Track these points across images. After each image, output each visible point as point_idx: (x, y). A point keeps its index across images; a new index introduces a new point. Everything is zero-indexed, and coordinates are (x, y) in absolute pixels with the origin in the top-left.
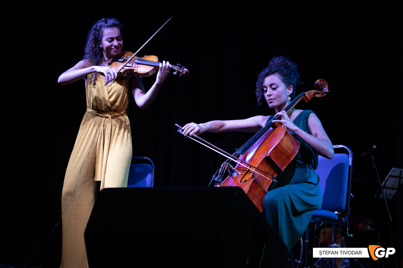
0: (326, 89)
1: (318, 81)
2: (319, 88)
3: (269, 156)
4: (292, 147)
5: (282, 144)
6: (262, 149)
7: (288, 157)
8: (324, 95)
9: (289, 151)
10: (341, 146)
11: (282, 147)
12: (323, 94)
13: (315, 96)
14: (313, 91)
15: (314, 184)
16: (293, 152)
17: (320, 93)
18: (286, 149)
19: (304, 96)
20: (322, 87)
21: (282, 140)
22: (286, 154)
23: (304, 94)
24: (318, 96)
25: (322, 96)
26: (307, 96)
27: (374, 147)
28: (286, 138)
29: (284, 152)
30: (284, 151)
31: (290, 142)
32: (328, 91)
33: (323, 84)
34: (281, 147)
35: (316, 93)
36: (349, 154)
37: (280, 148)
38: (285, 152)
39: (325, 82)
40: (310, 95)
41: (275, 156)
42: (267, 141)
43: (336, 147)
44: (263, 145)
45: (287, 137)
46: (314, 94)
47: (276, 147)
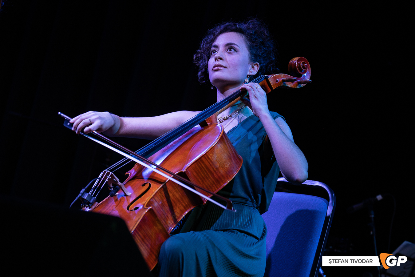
0: (307, 76)
1: (295, 60)
2: (296, 73)
3: (185, 172)
4: (228, 165)
5: (211, 157)
6: (176, 159)
7: (218, 181)
8: (302, 85)
9: (222, 171)
10: (317, 184)
11: (211, 161)
12: (299, 83)
13: (285, 84)
14: (283, 74)
15: (256, 238)
16: (229, 173)
17: (295, 80)
18: (218, 165)
19: (265, 80)
20: (301, 70)
21: (212, 149)
22: (215, 174)
23: (266, 78)
24: (290, 85)
25: (298, 87)
26: (271, 82)
27: (379, 197)
28: (220, 147)
29: (212, 170)
30: (213, 169)
31: (226, 155)
32: (310, 79)
33: (303, 67)
34: (209, 161)
35: (288, 81)
36: (328, 200)
37: (207, 163)
38: (215, 171)
39: (308, 64)
40: (277, 81)
41: (195, 174)
42: (187, 146)
43: (309, 184)
44: (179, 152)
45: (222, 146)
46: (283, 81)
47: (200, 158)
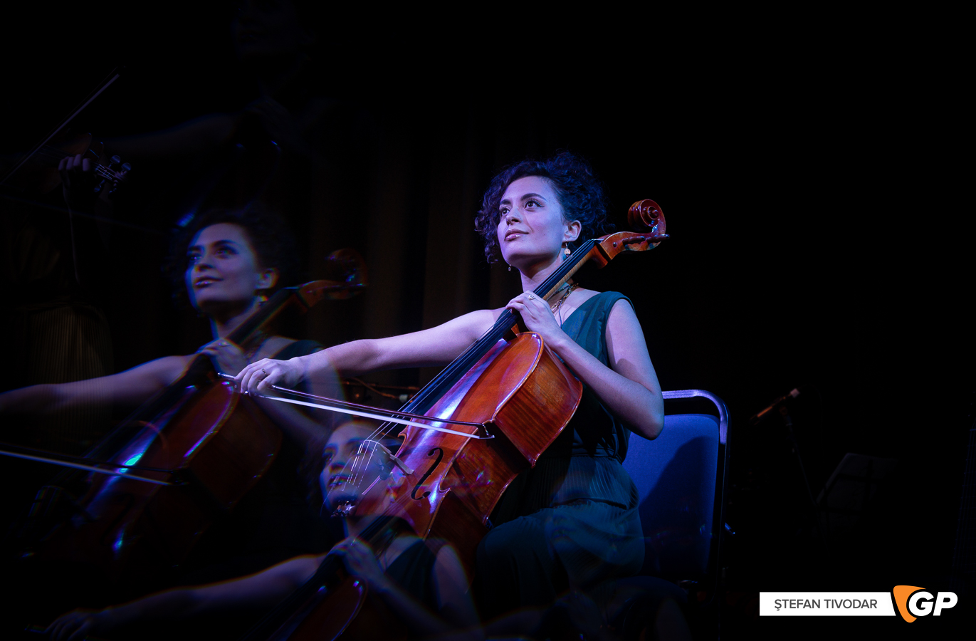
0: (659, 230)
1: (637, 206)
2: (640, 225)
3: (494, 422)
4: (560, 398)
5: (531, 389)
6: (477, 400)
7: (550, 425)
8: (655, 245)
9: (552, 410)
10: (696, 393)
11: (532, 396)
12: (650, 242)
13: (628, 248)
14: (621, 233)
15: (622, 507)
16: (565, 408)
17: (643, 240)
18: (544, 401)
19: (595, 247)
20: (649, 221)
21: (531, 377)
22: (542, 417)
23: (597, 243)
24: (636, 248)
25: (649, 249)
26: (605, 249)
27: (794, 392)
28: (544, 371)
29: (535, 410)
30: (538, 408)
31: (554, 381)
32: (666, 233)
33: (652, 215)
34: (529, 397)
35: (633, 242)
36: (719, 417)
37: (526, 401)
38: (541, 412)
39: (658, 210)
40: (615, 246)
41: (510, 422)
42: (490, 377)
43: (683, 397)
44: (479, 389)
45: (546, 369)
46: (625, 243)
47: (514, 396)
